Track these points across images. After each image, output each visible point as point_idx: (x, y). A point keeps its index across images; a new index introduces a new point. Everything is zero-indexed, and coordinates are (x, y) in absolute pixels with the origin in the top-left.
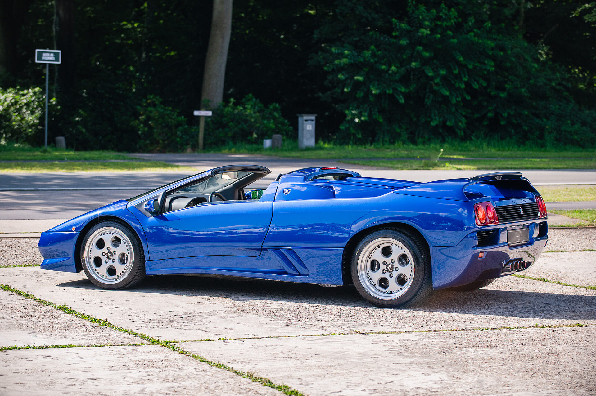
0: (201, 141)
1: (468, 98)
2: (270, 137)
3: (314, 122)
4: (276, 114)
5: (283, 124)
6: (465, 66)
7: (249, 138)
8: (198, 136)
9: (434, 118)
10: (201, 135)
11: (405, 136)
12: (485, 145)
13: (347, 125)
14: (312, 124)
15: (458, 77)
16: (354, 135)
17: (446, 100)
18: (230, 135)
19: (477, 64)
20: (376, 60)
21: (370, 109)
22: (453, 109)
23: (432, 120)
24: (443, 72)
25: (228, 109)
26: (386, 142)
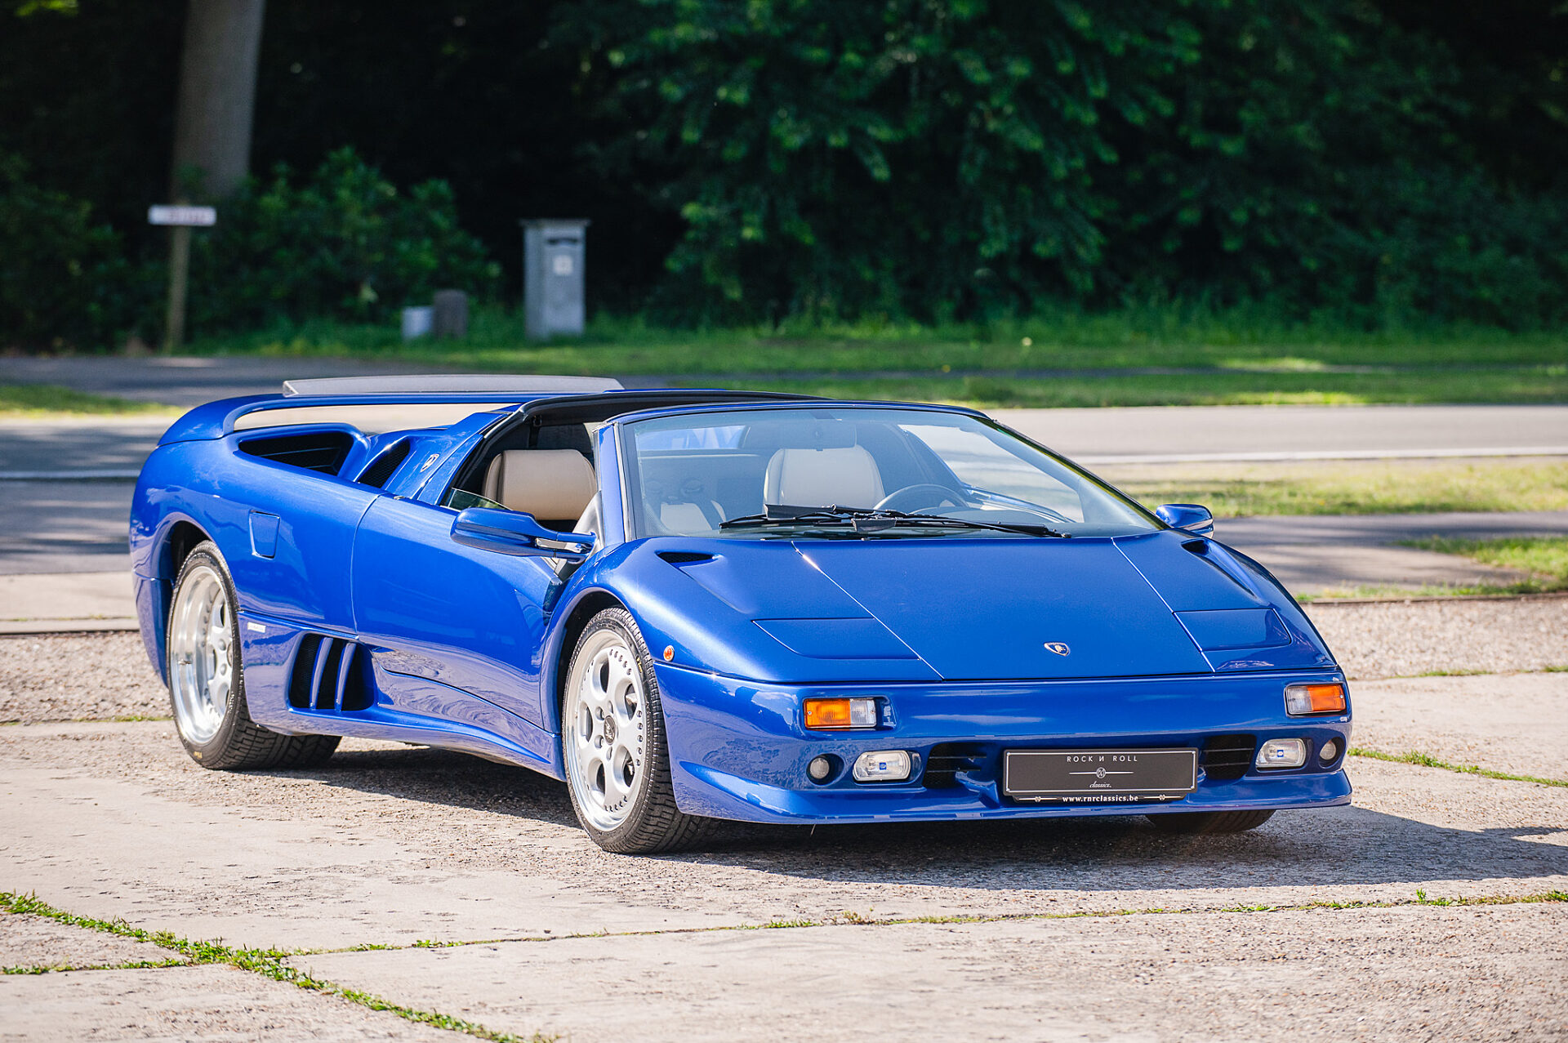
0: (175, 316)
1: (1109, 156)
2: (421, 301)
3: (579, 249)
4: (441, 220)
5: (465, 254)
6: (1098, 47)
7: (347, 302)
8: (164, 295)
9: (990, 229)
10: (178, 291)
11: (891, 294)
12: (1170, 320)
13: (692, 259)
14: (572, 254)
15: (1073, 85)
16: (718, 292)
17: (1031, 167)
18: (278, 292)
19: (1139, 40)
20: (789, 27)
21: (772, 204)
22: (1060, 200)
23: (984, 237)
24: (1019, 69)
25: (273, 202)
26: (827, 313)
